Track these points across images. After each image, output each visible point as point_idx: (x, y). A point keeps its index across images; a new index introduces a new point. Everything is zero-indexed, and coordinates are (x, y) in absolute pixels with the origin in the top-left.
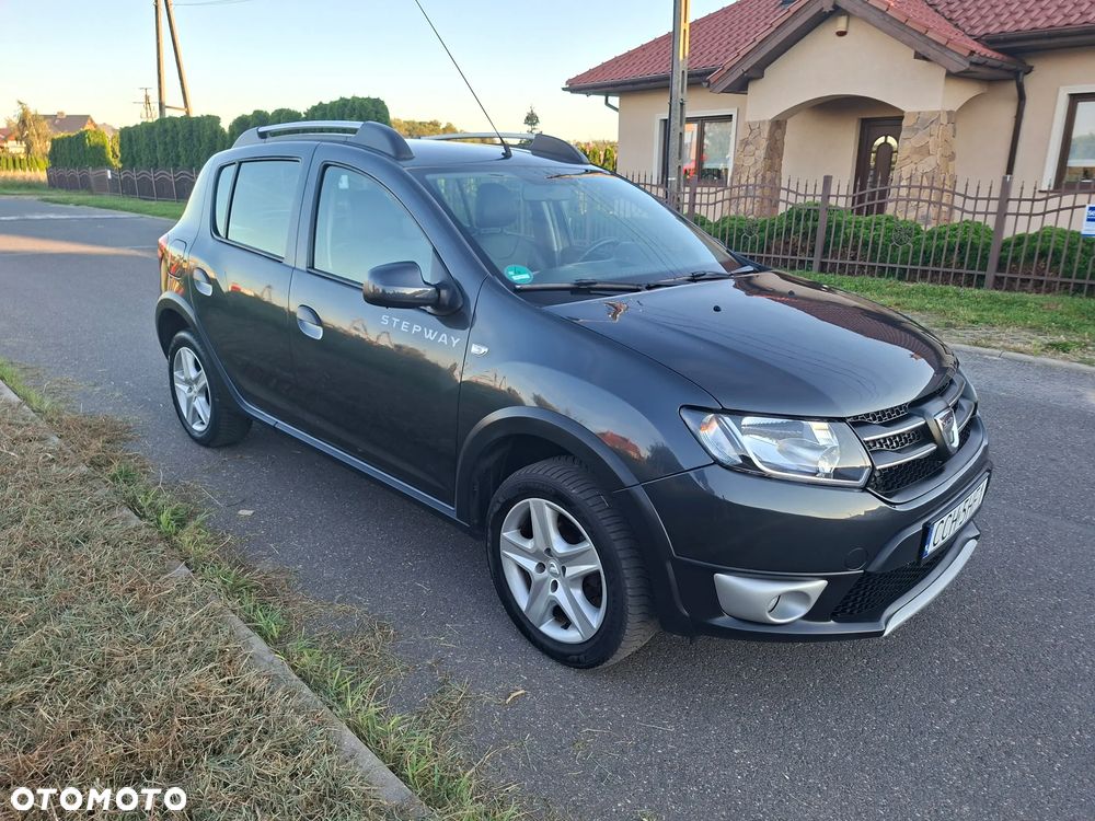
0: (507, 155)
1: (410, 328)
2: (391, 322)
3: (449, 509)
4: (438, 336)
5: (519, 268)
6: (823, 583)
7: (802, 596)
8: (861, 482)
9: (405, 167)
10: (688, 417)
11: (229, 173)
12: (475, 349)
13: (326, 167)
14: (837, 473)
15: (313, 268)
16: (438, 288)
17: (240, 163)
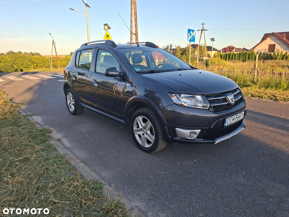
0: (138, 46)
1: (115, 82)
2: (111, 81)
3: (123, 121)
4: (120, 83)
5: (137, 68)
6: (200, 130)
7: (195, 133)
8: (208, 108)
9: (115, 49)
10: (169, 95)
11: (79, 53)
12: (127, 85)
13: (99, 50)
14: (203, 106)
15: (96, 71)
16: (120, 73)
17: (81, 51)
